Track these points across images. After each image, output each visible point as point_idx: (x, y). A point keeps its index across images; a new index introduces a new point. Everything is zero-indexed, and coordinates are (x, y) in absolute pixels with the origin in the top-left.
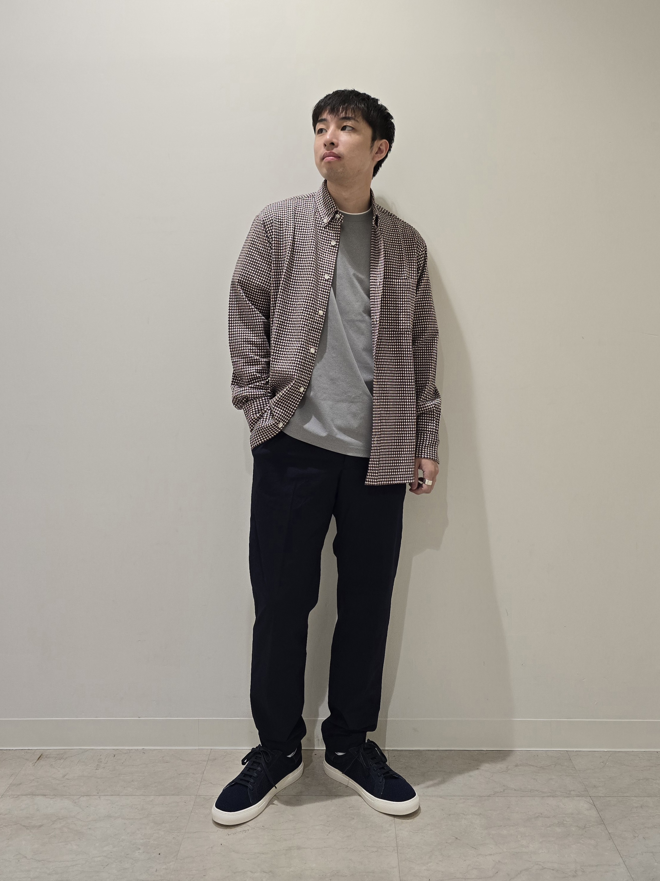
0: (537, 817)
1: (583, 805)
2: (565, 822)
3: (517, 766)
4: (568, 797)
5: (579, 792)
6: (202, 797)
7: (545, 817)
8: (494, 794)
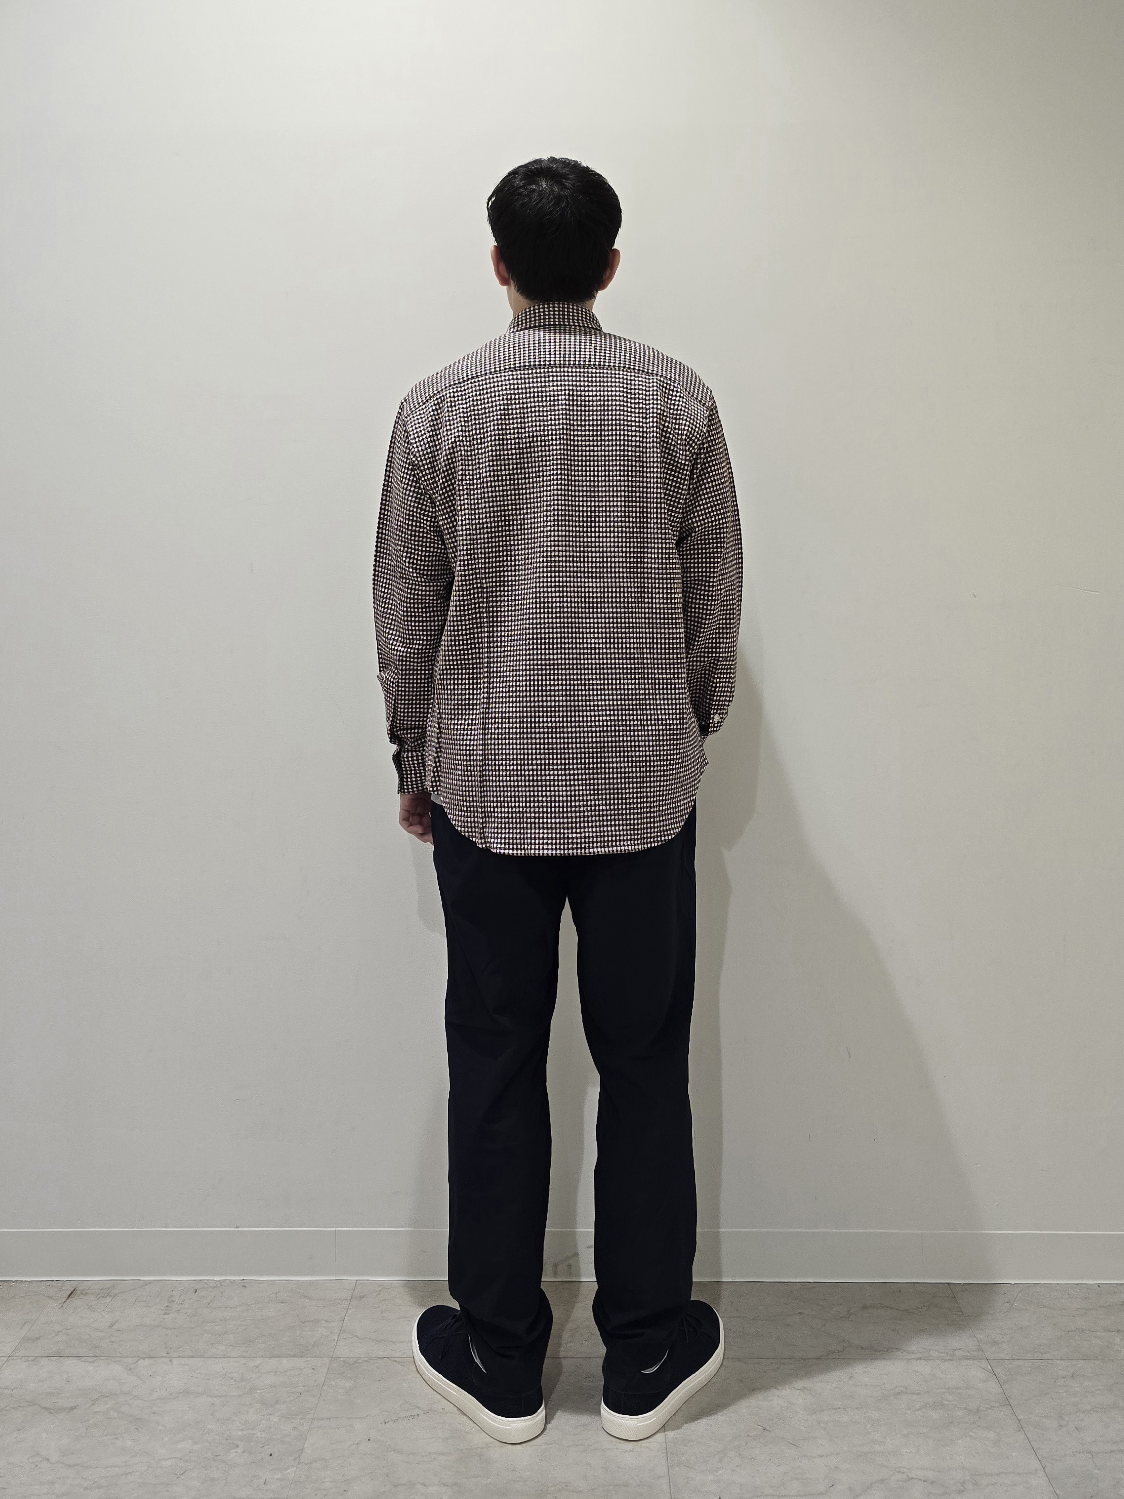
0: (899, 1393)
1: (976, 1372)
2: (945, 1402)
3: (865, 1308)
4: (950, 1360)
5: (969, 1352)
6: (341, 1359)
7: (912, 1394)
8: (828, 1355)
